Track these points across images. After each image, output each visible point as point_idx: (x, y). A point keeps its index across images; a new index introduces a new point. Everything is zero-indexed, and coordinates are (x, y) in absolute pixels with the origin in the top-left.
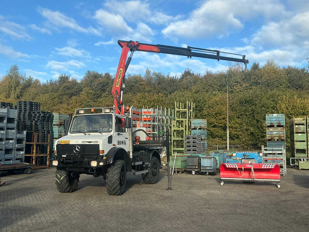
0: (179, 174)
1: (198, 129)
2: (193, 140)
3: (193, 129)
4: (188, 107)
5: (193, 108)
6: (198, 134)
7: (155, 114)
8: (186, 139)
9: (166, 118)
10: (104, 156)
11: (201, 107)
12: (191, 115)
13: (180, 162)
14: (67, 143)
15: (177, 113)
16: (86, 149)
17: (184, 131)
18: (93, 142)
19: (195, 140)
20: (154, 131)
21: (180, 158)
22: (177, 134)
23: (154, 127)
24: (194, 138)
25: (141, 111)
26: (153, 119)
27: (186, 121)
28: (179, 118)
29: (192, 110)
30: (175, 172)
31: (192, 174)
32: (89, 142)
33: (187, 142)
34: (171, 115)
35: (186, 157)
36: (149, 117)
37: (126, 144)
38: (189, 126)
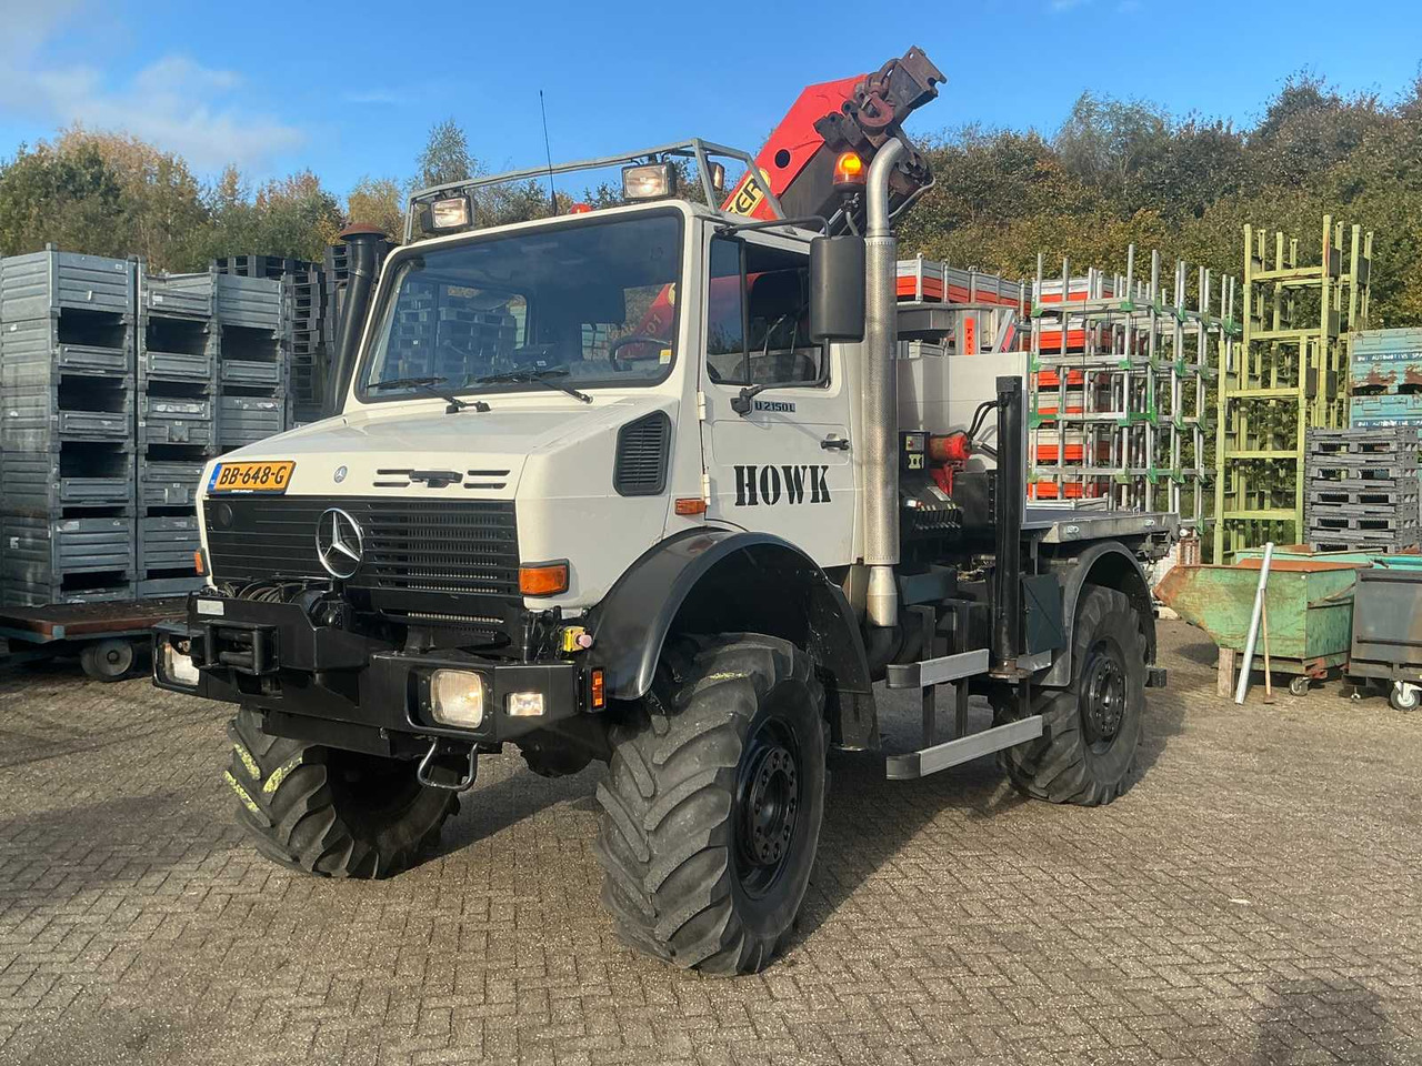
0: (1292, 701)
1: (1392, 387)
2: (1362, 458)
3: (1358, 391)
4: (1334, 252)
5: (1362, 262)
6: (1393, 423)
7: (1114, 303)
8: (1314, 453)
9: (1180, 323)
10: (573, 622)
11: (1392, 274)
12: (1346, 306)
13: (1295, 610)
14: (271, 484)
15: (1254, 297)
16: (415, 544)
17: (1303, 402)
18: (468, 479)
19: (1379, 457)
20: (1102, 406)
21: (1300, 584)
22: (1250, 423)
23: (1104, 387)
24: (1368, 448)
25: (1029, 292)
26: (1097, 335)
27: (1313, 342)
28: (1269, 327)
29: (1351, 278)
30: (1256, 678)
31: (1393, 705)
32: (436, 479)
33: (1325, 472)
34: (1215, 307)
35: (1352, 577)
36: (1075, 325)
37: (826, 499)
38: (1331, 377)
